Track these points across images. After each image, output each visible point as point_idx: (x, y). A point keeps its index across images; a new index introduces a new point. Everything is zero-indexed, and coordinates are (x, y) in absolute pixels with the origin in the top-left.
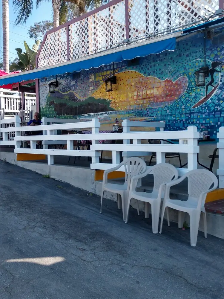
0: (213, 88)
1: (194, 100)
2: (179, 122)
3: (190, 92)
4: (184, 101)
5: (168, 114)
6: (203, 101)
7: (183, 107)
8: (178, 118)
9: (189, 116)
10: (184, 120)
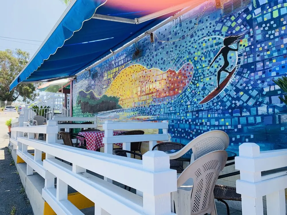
0: (228, 74)
1: (202, 92)
2: (184, 122)
3: (196, 82)
4: (190, 95)
5: (171, 112)
6: (214, 94)
7: (189, 103)
8: (183, 118)
9: (197, 115)
10: (190, 120)
